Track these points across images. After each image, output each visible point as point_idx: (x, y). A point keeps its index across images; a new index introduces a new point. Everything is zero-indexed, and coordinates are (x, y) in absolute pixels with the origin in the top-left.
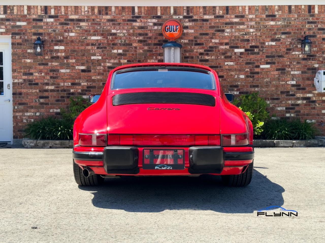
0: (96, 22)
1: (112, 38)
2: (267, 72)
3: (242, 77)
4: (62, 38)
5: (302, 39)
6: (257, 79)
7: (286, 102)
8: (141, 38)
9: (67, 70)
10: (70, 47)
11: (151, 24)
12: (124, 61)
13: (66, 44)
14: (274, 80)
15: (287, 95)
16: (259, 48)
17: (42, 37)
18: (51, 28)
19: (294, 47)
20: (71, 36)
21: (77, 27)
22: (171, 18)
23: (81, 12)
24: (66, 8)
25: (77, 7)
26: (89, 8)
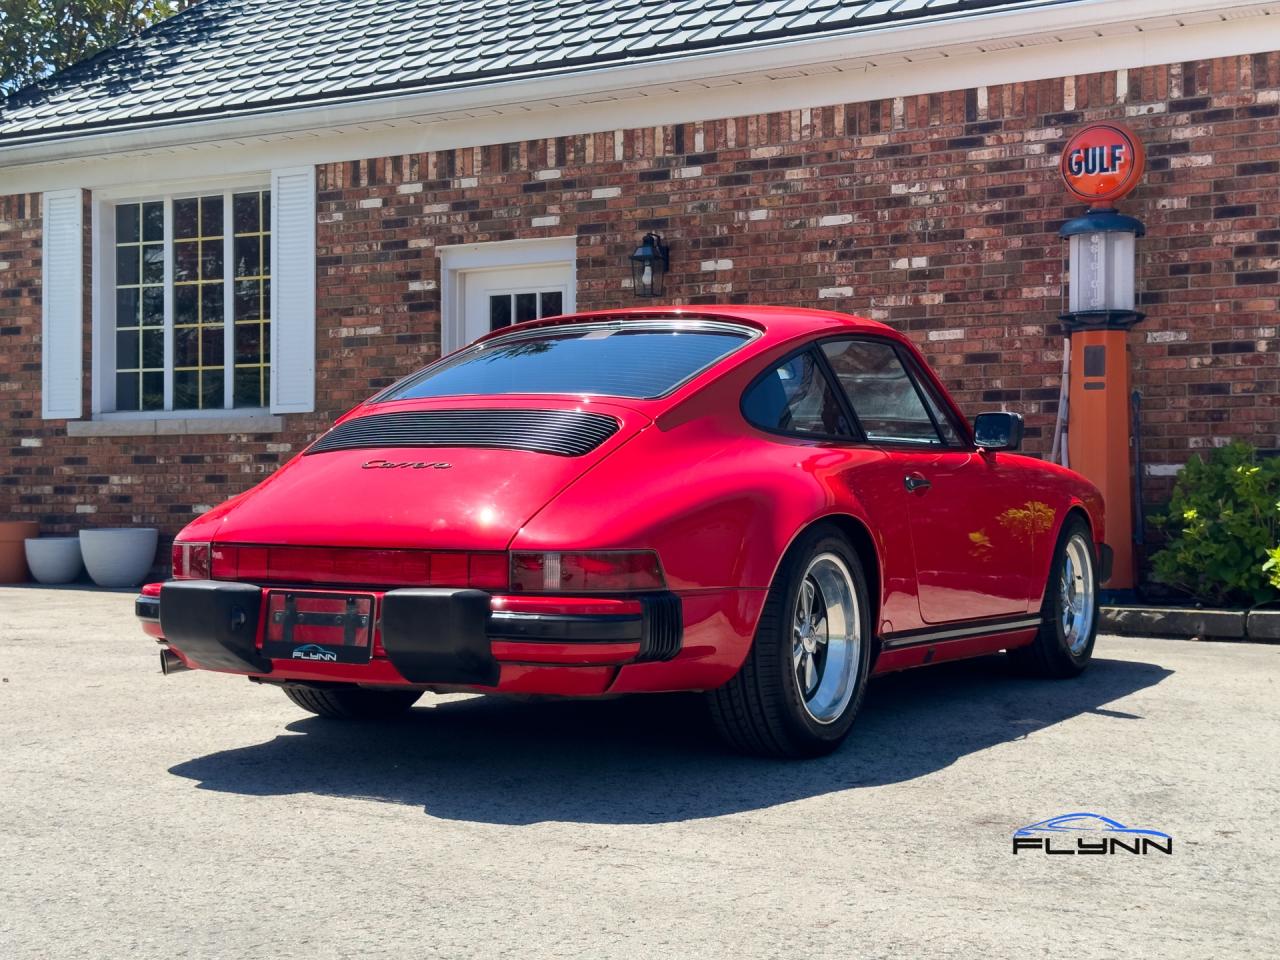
0: (838, 163)
1: (892, 216)
4: (725, 230)
8: (997, 206)
10: (751, 262)
11: (1038, 149)
12: (933, 299)
13: (739, 252)
17: (664, 232)
18: (694, 199)
20: (755, 222)
21: (773, 187)
22: (1116, 115)
23: (790, 134)
24: (740, 124)
25: (778, 115)
26: (817, 116)
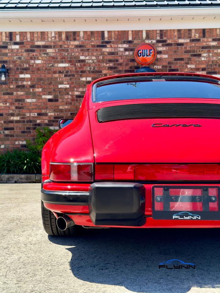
0: (64, 48)
1: (81, 65)
4: (27, 66)
8: (111, 65)
9: (33, 99)
10: (37, 75)
13: (32, 73)
17: (7, 65)
18: (16, 55)
20: (37, 64)
21: (43, 54)
22: (143, 42)
23: (48, 38)
24: (31, 34)
25: (44, 32)
26: (56, 34)
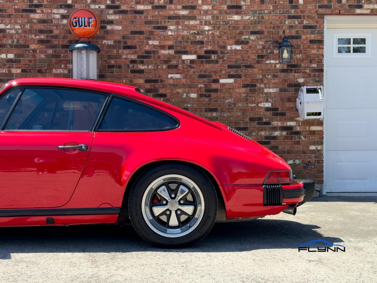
2: (230, 89)
3: (193, 95)
5: (280, 41)
6: (216, 100)
7: (257, 133)
8: (42, 37)
11: (58, 16)
12: (17, 71)
14: (240, 100)
15: (259, 124)
16: (218, 54)
19: (268, 53)
22: (87, 7)
